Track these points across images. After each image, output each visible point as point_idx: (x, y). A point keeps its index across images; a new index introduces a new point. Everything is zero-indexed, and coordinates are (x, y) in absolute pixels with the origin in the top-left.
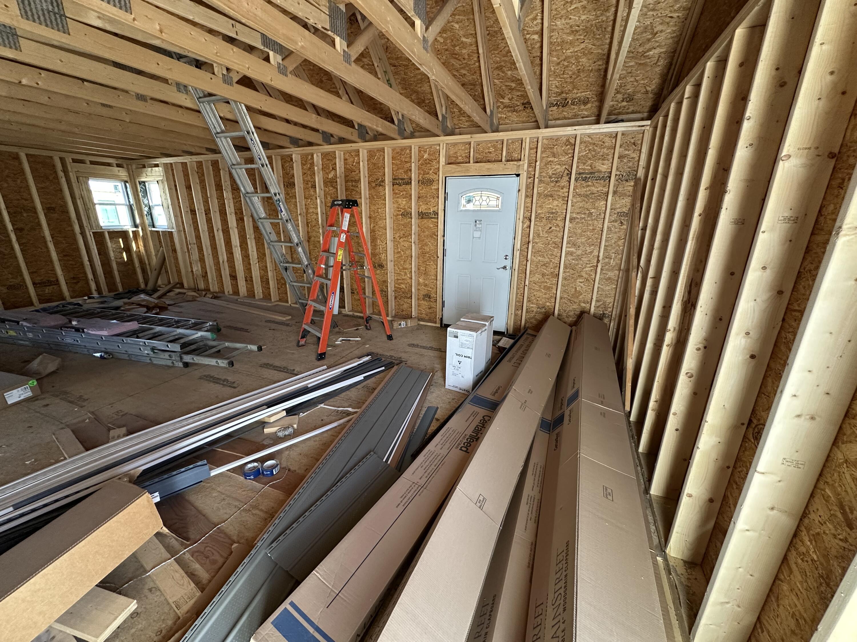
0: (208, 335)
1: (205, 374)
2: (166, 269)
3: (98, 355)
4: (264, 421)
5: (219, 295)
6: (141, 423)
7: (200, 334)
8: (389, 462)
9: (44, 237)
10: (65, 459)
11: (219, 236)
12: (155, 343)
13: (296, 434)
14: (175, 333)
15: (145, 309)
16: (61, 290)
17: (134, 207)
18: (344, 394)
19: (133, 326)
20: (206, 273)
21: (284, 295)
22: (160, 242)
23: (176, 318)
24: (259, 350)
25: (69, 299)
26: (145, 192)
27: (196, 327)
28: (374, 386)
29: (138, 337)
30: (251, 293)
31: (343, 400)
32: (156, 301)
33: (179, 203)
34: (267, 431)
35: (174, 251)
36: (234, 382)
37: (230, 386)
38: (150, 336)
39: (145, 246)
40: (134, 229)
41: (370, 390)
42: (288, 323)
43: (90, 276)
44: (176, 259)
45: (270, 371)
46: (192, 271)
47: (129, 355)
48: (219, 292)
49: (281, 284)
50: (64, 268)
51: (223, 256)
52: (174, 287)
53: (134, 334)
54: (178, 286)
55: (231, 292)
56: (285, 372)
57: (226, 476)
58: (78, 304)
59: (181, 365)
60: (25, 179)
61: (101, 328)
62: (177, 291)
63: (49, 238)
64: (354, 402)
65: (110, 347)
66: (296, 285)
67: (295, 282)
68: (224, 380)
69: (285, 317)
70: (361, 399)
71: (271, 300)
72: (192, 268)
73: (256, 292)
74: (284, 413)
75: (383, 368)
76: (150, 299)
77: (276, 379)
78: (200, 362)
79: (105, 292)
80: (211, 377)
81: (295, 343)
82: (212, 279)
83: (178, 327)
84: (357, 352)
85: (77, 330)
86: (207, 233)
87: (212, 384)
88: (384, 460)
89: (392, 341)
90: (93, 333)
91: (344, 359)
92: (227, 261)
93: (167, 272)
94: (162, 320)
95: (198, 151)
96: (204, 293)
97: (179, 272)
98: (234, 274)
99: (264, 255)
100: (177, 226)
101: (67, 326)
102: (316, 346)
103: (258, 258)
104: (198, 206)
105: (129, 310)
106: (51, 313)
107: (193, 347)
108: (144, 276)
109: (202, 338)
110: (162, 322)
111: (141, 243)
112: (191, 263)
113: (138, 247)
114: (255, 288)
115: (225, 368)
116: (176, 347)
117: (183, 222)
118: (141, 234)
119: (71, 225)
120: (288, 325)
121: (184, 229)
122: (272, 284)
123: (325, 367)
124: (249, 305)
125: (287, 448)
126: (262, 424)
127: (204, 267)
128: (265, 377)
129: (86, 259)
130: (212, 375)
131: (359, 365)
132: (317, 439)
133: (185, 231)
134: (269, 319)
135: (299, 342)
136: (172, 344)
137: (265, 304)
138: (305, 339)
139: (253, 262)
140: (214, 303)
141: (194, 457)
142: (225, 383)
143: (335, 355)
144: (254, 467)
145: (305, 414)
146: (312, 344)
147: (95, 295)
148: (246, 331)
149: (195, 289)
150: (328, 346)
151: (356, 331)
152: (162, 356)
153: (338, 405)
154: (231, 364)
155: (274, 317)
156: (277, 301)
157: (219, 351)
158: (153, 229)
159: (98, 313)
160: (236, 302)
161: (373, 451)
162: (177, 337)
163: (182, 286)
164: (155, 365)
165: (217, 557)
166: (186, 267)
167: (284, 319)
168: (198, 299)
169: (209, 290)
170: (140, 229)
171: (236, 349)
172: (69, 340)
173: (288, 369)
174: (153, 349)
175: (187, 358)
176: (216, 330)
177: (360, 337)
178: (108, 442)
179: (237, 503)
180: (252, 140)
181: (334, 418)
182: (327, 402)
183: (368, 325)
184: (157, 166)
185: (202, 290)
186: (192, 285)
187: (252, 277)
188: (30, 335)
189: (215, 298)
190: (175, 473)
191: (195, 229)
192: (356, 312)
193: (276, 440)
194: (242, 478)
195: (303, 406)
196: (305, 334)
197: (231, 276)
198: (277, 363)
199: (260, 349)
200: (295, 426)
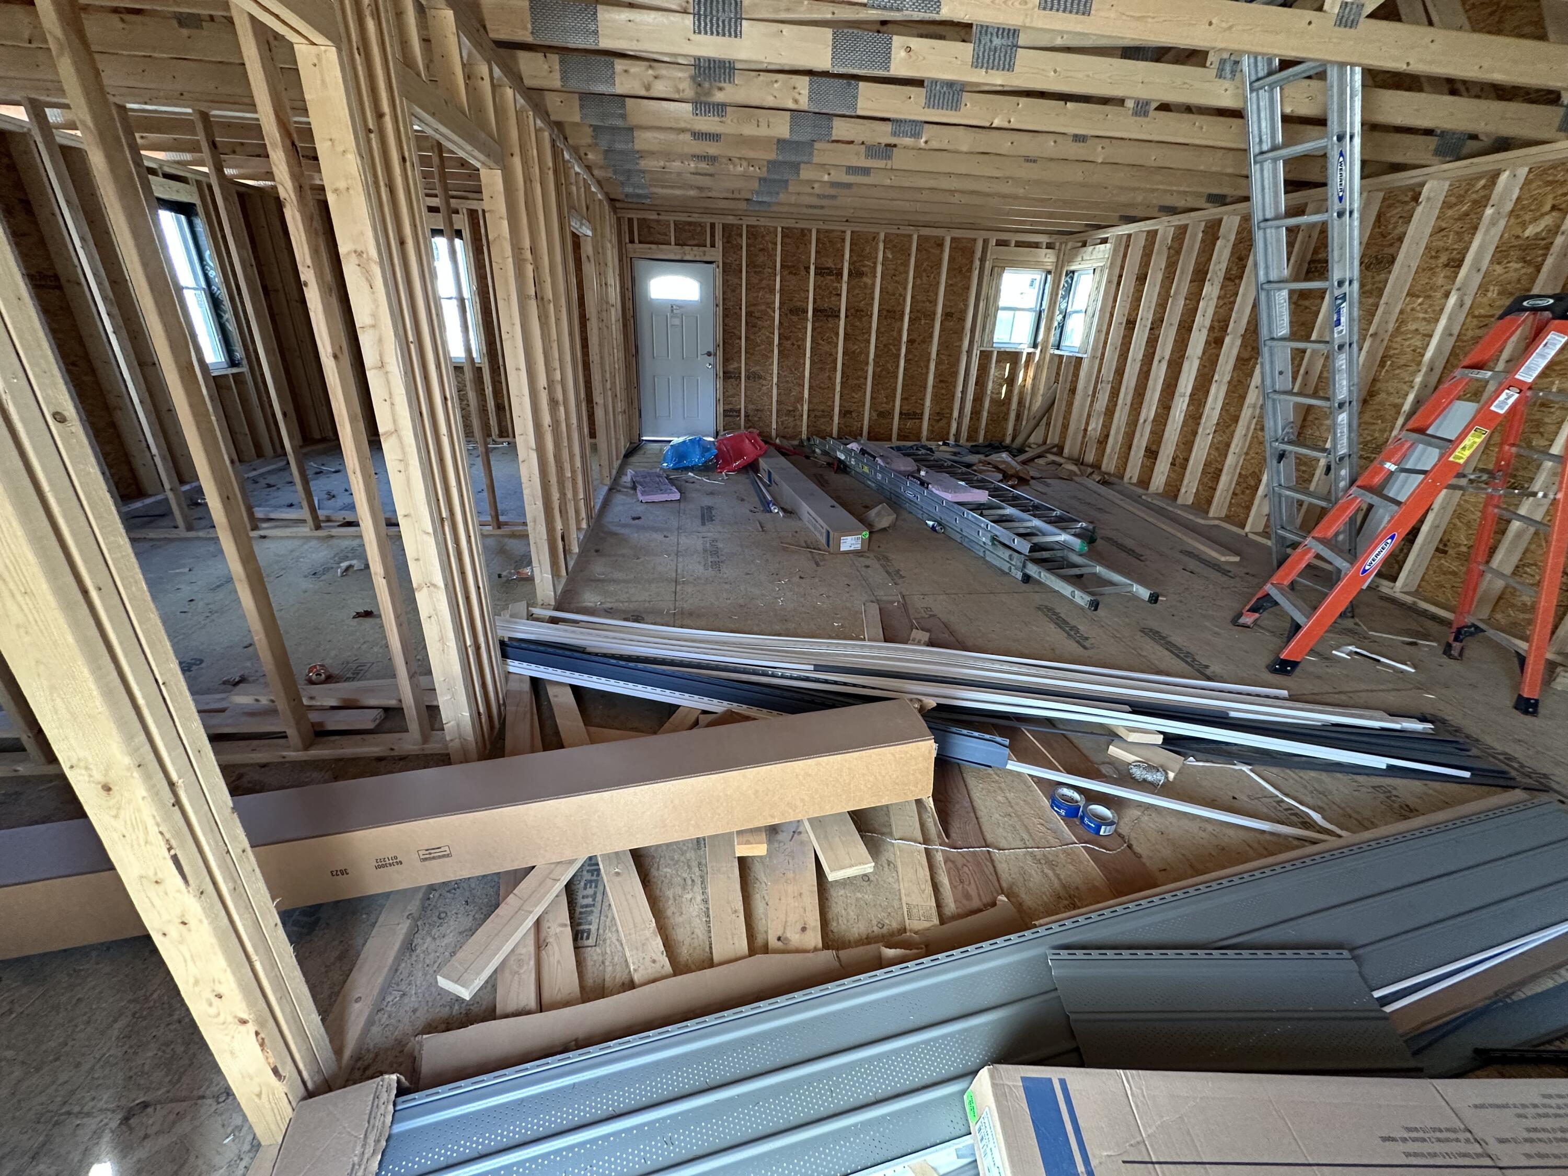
0: (1077, 543)
1: (1046, 603)
2: (1049, 419)
3: (930, 523)
4: (1115, 730)
5: (1113, 479)
6: (946, 636)
7: (1063, 537)
8: (1388, 1009)
9: (930, 354)
10: (864, 639)
11: (1159, 372)
12: (998, 530)
13: (1166, 790)
14: (1029, 524)
15: (1000, 476)
16: (920, 427)
17: (1044, 316)
18: (1313, 774)
19: (982, 496)
20: (1107, 436)
21: (1240, 510)
22: (1058, 374)
23: (1036, 501)
24: (1150, 601)
25: (924, 441)
26: (1069, 290)
27: (1061, 523)
28: (1412, 801)
29: (981, 515)
30: (1172, 490)
31: (1305, 787)
32: (1019, 467)
33: (1114, 307)
34: (1113, 750)
35: (1073, 391)
36: (1087, 639)
37: (1078, 642)
38: (996, 518)
39: (1035, 378)
40: (1031, 350)
41: (1396, 805)
42: (1228, 568)
43: (956, 414)
44: (1070, 404)
45: (1157, 647)
46: (1086, 430)
47: (963, 536)
48: (1114, 475)
49: (1245, 485)
50: (935, 396)
51: (1150, 410)
52: (1048, 451)
53: (979, 508)
54: (1055, 450)
55: (1135, 480)
56: (1187, 662)
57: (1025, 783)
58: (931, 450)
59: (1019, 575)
60: (939, 274)
61: (946, 489)
62: (1051, 457)
63: (934, 355)
64: (1335, 807)
65: (947, 518)
66: (1287, 497)
67: (1289, 488)
68: (1073, 628)
69: (1224, 555)
70: (1358, 813)
71: (1207, 513)
72: (1087, 424)
73: (1183, 490)
74: (1159, 739)
75: (1467, 774)
76: (1014, 463)
77: (1163, 666)
78: (1048, 583)
79: (963, 441)
80: (1055, 614)
81: (1229, 615)
82: (1113, 449)
83: (1034, 516)
84: (1392, 699)
85: (922, 483)
86: (1139, 365)
87: (1052, 626)
88: (1377, 994)
89: (1528, 719)
90: (937, 492)
91: (1343, 697)
92: (1153, 421)
93: (1048, 424)
94: (1016, 498)
95: (1191, 202)
96: (1090, 470)
97: (1065, 427)
98: (1154, 448)
99: (1236, 419)
100: (1095, 349)
101: (913, 475)
102: (1278, 641)
103: (1218, 424)
104: (1145, 315)
105: (981, 472)
106: (905, 455)
107: (1045, 555)
108: (1015, 425)
109: (1064, 546)
110: (1015, 501)
111: (1031, 373)
112: (1089, 416)
113: (1025, 380)
114: (1185, 482)
115: (1082, 608)
116: (1024, 546)
117: (1105, 343)
118: (1037, 359)
119: (961, 340)
120: (1225, 573)
121: (1103, 354)
122: (1226, 481)
123: (1285, 693)
124: (1161, 512)
125: (1140, 804)
126: (1111, 735)
127: (1107, 426)
128: (1144, 653)
129: (960, 388)
130: (1058, 611)
131: (1383, 729)
132: (1210, 828)
133: (1102, 359)
134: (1189, 549)
135: (1240, 615)
136: (1021, 539)
137: (1191, 517)
138: (1257, 615)
139: (1204, 429)
140: (1099, 491)
141: (993, 725)
142: (1072, 631)
143: (1319, 677)
144: (1072, 800)
145: (1201, 764)
146: (1268, 631)
147: (951, 441)
148: (1138, 557)
149: (1078, 460)
150: (1312, 652)
151: (1408, 648)
152: (1000, 554)
153: (1287, 791)
154: (1095, 605)
155: (1202, 547)
156: (1219, 519)
157: (1081, 576)
158: (1057, 352)
159: (948, 467)
160: (1137, 499)
161: (1351, 950)
162: (1029, 531)
163: (1060, 452)
164: (987, 562)
165: (972, 891)
166: (1079, 421)
167: (1223, 559)
168: (1076, 478)
169: (1099, 468)
170: (1038, 352)
171: (1112, 584)
172: (910, 494)
173: (1194, 660)
174: (994, 539)
175: (1033, 570)
176: (1089, 537)
177: (1415, 667)
178: (906, 643)
179: (1026, 836)
180: (1341, 154)
181: (1265, 810)
182: (1260, 768)
183: (1455, 644)
184: (1104, 241)
185: (1088, 465)
186: (1076, 454)
187: (1187, 460)
188: (879, 476)
189: (1104, 483)
190: (965, 732)
191: (1120, 356)
192: (1426, 600)
193: (1125, 778)
194: (1046, 803)
195: (1203, 746)
196: (1264, 604)
197: (1147, 449)
198: (1177, 639)
199: (1154, 599)
200: (1171, 775)
